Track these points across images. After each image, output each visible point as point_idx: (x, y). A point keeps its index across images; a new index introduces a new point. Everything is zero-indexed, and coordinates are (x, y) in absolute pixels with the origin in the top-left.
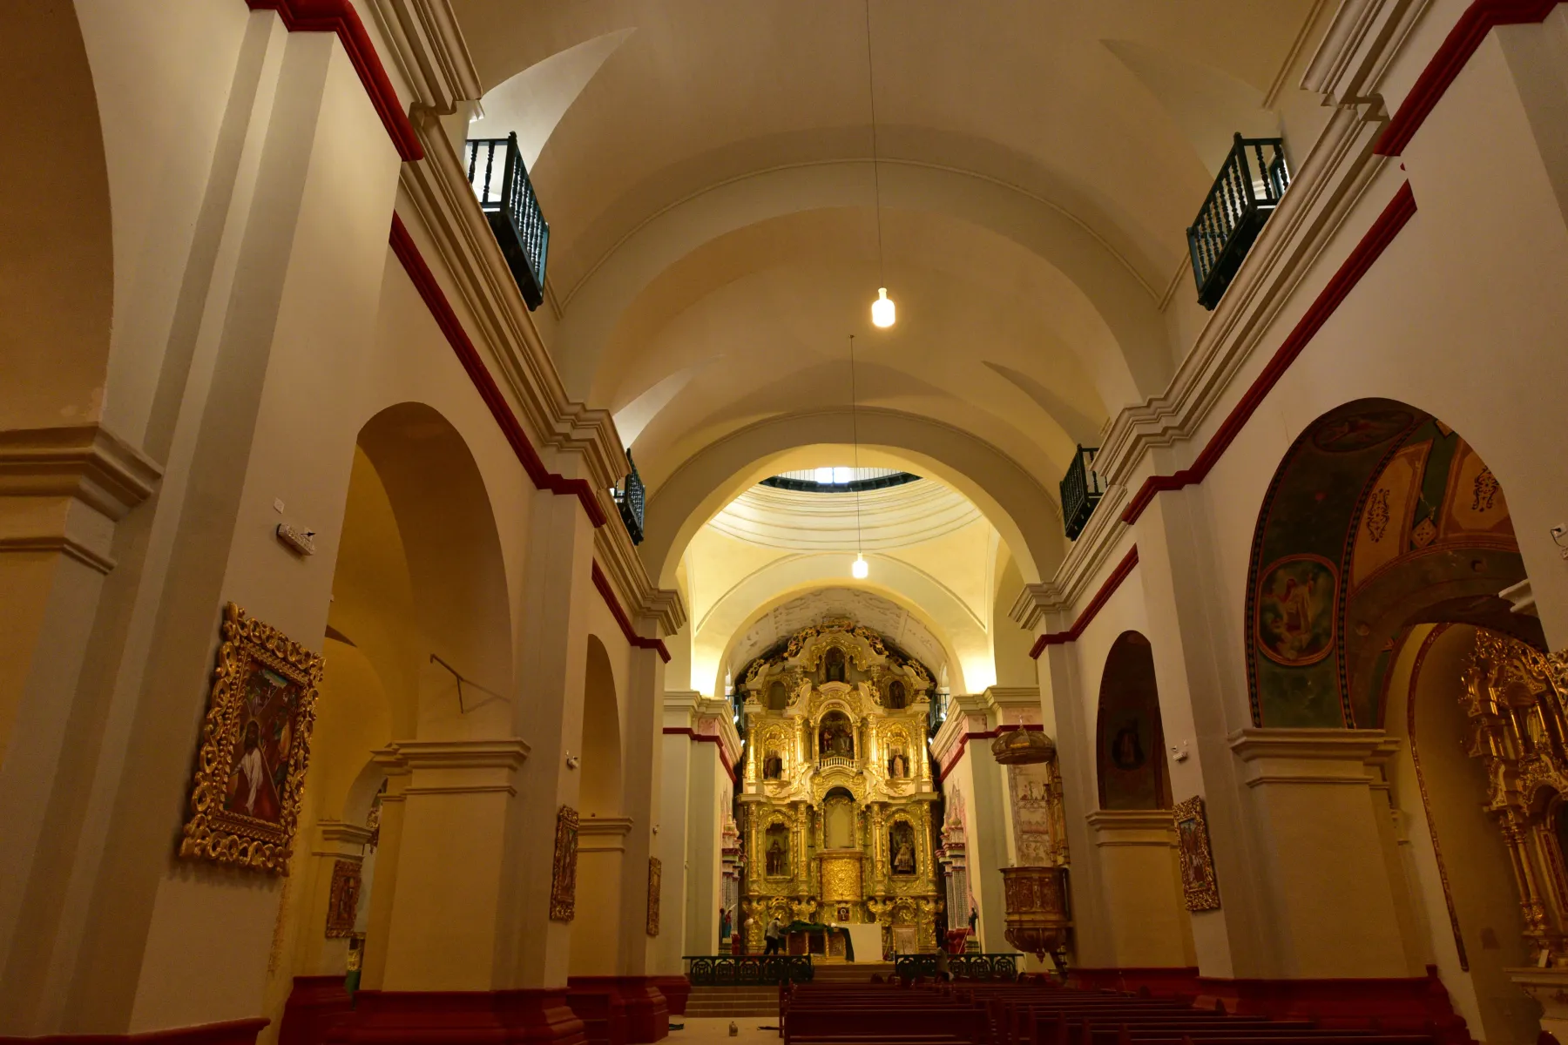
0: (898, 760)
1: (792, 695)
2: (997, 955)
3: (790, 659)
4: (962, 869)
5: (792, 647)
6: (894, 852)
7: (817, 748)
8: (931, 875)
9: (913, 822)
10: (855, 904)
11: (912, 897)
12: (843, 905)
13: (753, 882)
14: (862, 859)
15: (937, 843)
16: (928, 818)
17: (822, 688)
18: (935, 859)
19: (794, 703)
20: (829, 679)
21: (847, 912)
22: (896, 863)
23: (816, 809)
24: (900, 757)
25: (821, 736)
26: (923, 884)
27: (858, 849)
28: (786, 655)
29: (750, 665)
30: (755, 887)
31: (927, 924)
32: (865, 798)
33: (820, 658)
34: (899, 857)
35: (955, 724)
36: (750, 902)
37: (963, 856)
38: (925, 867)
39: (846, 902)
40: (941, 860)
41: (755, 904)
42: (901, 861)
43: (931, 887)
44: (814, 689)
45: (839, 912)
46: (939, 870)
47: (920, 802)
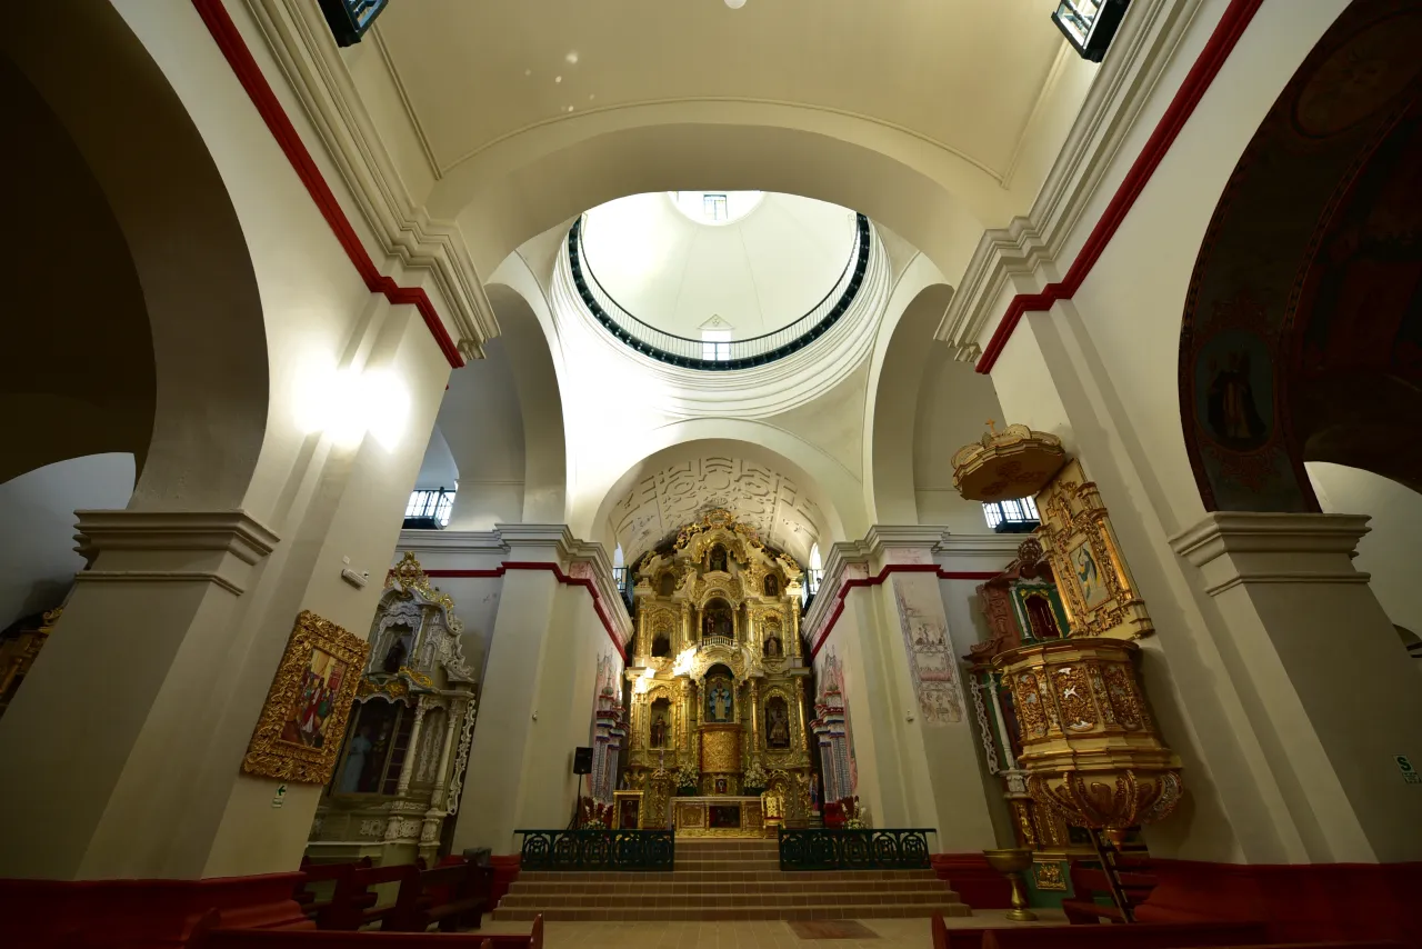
0: (772, 641)
1: (679, 581)
2: (904, 831)
3: (679, 551)
4: (841, 735)
5: (681, 540)
6: (769, 726)
7: (700, 630)
8: (805, 747)
9: (787, 698)
10: (732, 775)
11: (787, 770)
12: (721, 777)
13: (638, 752)
14: (739, 732)
15: (810, 714)
16: (800, 692)
17: (705, 577)
18: (809, 730)
19: (680, 588)
20: (712, 569)
21: (725, 785)
22: (772, 737)
23: (697, 683)
24: (774, 639)
25: (705, 620)
26: (796, 757)
27: (736, 721)
28: (675, 546)
29: (644, 555)
30: (638, 758)
31: (802, 797)
32: (743, 674)
33: (705, 552)
34: (774, 731)
35: (833, 581)
36: (631, 773)
37: (842, 722)
38: (800, 739)
39: (724, 774)
40: (815, 731)
41: (636, 775)
42: (776, 735)
43: (805, 759)
44: (699, 578)
45: (717, 784)
46: (813, 740)
47: (793, 678)
